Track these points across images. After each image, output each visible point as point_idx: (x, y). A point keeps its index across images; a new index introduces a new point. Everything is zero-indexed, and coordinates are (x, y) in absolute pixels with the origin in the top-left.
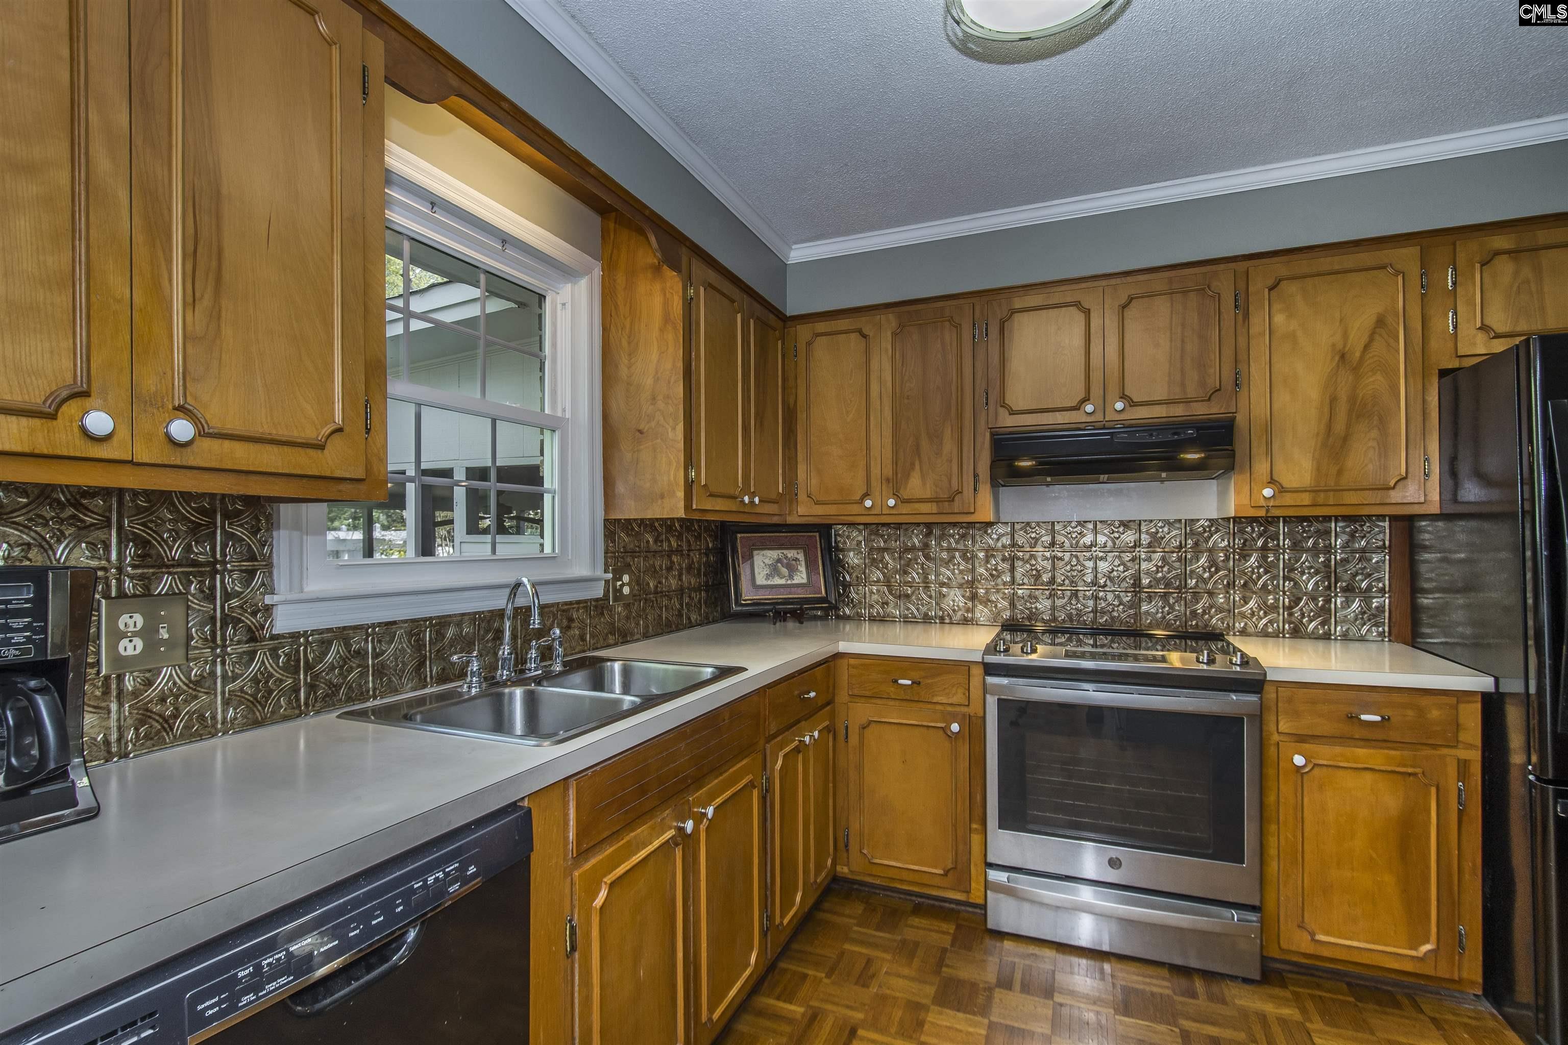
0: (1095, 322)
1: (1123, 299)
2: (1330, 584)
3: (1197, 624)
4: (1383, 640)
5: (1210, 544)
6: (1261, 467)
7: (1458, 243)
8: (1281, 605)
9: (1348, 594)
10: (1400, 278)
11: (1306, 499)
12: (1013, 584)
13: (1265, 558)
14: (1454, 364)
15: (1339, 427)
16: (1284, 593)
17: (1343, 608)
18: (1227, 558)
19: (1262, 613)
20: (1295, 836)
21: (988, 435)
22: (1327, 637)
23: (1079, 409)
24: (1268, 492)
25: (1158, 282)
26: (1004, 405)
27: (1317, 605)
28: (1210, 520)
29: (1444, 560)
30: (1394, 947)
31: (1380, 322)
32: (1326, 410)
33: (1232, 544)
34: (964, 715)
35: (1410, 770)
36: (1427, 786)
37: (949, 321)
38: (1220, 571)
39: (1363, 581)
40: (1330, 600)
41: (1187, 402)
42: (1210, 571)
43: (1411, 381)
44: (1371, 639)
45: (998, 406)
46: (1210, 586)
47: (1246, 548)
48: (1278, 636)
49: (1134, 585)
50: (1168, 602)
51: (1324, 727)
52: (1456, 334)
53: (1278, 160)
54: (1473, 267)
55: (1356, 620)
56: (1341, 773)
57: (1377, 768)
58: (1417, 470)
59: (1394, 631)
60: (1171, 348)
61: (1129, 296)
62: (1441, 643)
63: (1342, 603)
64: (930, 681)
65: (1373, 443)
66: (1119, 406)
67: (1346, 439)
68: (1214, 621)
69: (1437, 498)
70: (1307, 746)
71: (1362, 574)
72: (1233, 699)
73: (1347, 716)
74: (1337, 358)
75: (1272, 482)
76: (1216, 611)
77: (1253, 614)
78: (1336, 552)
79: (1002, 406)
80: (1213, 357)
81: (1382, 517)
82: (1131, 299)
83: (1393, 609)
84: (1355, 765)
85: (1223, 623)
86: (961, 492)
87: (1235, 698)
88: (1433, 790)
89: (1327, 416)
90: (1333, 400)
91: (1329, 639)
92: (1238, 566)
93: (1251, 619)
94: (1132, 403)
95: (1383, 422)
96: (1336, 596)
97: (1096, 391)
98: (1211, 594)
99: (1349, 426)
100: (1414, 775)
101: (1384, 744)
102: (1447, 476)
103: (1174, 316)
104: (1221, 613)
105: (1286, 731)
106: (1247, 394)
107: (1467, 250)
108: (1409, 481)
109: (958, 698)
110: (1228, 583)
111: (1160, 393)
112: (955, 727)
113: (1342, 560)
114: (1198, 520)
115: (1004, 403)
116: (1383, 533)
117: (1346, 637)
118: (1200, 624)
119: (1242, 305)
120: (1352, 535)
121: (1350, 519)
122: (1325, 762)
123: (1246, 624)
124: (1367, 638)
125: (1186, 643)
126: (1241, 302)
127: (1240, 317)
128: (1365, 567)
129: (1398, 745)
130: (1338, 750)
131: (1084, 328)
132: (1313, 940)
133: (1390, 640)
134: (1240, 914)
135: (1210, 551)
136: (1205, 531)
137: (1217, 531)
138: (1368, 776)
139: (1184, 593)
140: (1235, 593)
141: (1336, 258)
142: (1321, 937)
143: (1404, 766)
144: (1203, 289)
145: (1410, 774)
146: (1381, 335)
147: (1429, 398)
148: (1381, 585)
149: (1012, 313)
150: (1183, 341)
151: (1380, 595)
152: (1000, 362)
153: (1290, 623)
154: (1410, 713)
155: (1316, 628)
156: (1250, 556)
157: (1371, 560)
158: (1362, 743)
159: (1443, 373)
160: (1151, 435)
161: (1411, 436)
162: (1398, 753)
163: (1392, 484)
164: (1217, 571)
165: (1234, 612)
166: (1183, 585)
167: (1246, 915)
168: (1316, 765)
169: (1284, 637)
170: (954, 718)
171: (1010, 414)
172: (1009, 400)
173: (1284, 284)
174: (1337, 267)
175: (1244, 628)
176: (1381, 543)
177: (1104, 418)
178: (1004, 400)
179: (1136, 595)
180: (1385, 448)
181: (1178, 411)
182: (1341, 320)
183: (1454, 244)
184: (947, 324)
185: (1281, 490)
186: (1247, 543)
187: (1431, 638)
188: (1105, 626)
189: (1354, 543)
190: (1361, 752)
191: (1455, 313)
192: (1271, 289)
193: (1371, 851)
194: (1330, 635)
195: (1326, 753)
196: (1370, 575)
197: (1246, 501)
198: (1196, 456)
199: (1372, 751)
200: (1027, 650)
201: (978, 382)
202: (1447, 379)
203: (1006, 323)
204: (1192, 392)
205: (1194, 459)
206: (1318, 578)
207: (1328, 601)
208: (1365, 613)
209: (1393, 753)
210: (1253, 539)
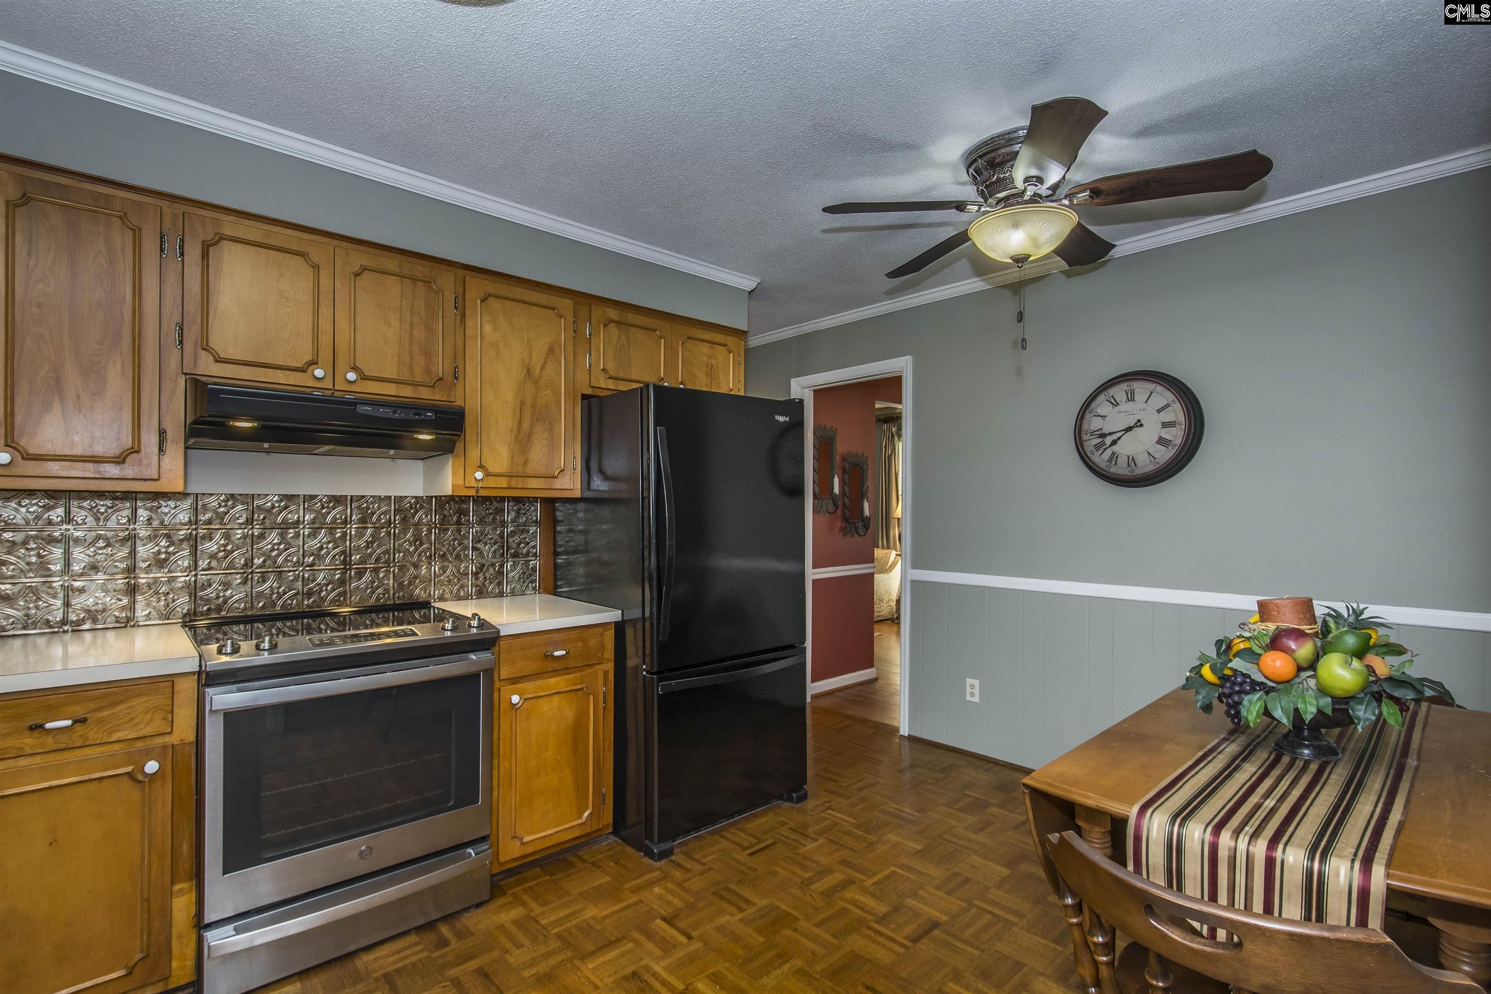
0: (325, 281)
1: (356, 268)
2: (503, 551)
3: (404, 596)
4: (535, 593)
5: (417, 518)
6: (473, 453)
7: (592, 306)
8: (470, 572)
9: (515, 559)
10: (563, 320)
11: (503, 482)
12: (196, 569)
13: (459, 531)
14: (589, 391)
15: (526, 426)
16: (473, 561)
17: (512, 571)
18: (429, 532)
19: (456, 580)
20: (510, 764)
21: (182, 381)
22: (501, 594)
23: (305, 371)
24: (479, 475)
25: (390, 263)
26: (207, 349)
27: (495, 569)
28: (416, 497)
29: (570, 530)
30: (570, 822)
31: (551, 350)
32: (518, 410)
33: (433, 520)
34: (165, 747)
35: (580, 687)
36: (588, 695)
37: (120, 218)
38: (424, 544)
39: (524, 548)
40: (504, 565)
41: (415, 385)
42: (415, 545)
43: (567, 398)
44: (529, 593)
45: (199, 347)
46: (415, 559)
47: (445, 523)
48: (467, 599)
49: (344, 562)
50: (378, 576)
51: (530, 667)
52: (590, 369)
53: (497, 194)
54: (600, 326)
55: (520, 579)
56: (540, 701)
57: (562, 690)
58: (570, 467)
59: (542, 587)
60: (401, 329)
61: (361, 266)
62: (576, 590)
63: (511, 567)
64: (105, 713)
65: (545, 442)
66: (351, 376)
67: (529, 436)
68: (417, 591)
69: (579, 486)
70: (519, 685)
71: (523, 543)
72: (473, 659)
73: (545, 655)
74: (525, 371)
75: (481, 467)
76: (420, 581)
77: (449, 581)
78: (508, 526)
79: (204, 349)
80: (436, 348)
81: (535, 499)
82: (364, 269)
83: (541, 568)
84: (549, 693)
85: (425, 592)
86: (138, 452)
87: (474, 657)
88: (591, 697)
89: (518, 416)
90: (522, 404)
91: (502, 596)
92: (438, 539)
93: (447, 586)
94: (363, 377)
95: (551, 429)
96: (507, 561)
97: (325, 355)
98: (416, 566)
99: (531, 428)
100: (581, 689)
101: (567, 671)
102: (584, 471)
103: (404, 299)
104: (424, 583)
105: (505, 678)
106: (462, 387)
107: (598, 312)
108: (565, 472)
109: (158, 725)
110: (430, 555)
111: (391, 373)
112: (152, 766)
113: (512, 532)
114: (406, 497)
115: (207, 345)
116: (537, 513)
117: (513, 593)
118: (405, 594)
119: (460, 306)
120: (518, 512)
121: (517, 500)
122: (531, 696)
123: (444, 591)
124: (526, 593)
125: (394, 615)
126: (459, 305)
127: (458, 318)
128: (525, 538)
129: (572, 670)
130: (539, 683)
131: (311, 284)
132: (523, 844)
133: (539, 593)
134: (476, 848)
135: (416, 525)
136: (411, 508)
137: (422, 507)
138: (556, 698)
139: (392, 567)
140: (435, 563)
141: (526, 291)
142: (527, 839)
143: (576, 685)
144: (430, 282)
145: (579, 690)
146: (551, 360)
147: (576, 414)
148: (534, 551)
149: (221, 239)
150: (412, 327)
151: (534, 558)
152: (202, 295)
153: (477, 586)
154: (580, 644)
155: (494, 588)
156: (447, 530)
157: (529, 532)
158: (553, 674)
159: (585, 397)
160: (395, 412)
161: (567, 440)
162: (573, 675)
163: (556, 474)
164: (421, 544)
165: (435, 581)
166: (392, 559)
167: (479, 847)
168: (525, 699)
169: (472, 599)
170: (148, 755)
171: (216, 361)
172: (216, 341)
173: (491, 299)
174: (526, 299)
175: (442, 594)
176: (535, 518)
177: (334, 386)
178: (207, 342)
179: (346, 573)
180: (552, 446)
181: (407, 392)
182: (528, 341)
183: (590, 306)
184: (117, 222)
185: (488, 474)
186: (446, 519)
187: (562, 588)
188: (312, 608)
189: (519, 519)
190: (552, 681)
191: (590, 355)
192: (482, 301)
193: (558, 756)
194: (503, 593)
195: (530, 686)
196: (528, 543)
197: (461, 482)
198: (428, 437)
199: (559, 678)
200: (226, 650)
201: (166, 311)
202: (586, 401)
203: (211, 248)
204: (418, 378)
205: (427, 440)
206: (495, 547)
207: (502, 566)
208: (524, 573)
209: (569, 676)
210: (450, 516)
